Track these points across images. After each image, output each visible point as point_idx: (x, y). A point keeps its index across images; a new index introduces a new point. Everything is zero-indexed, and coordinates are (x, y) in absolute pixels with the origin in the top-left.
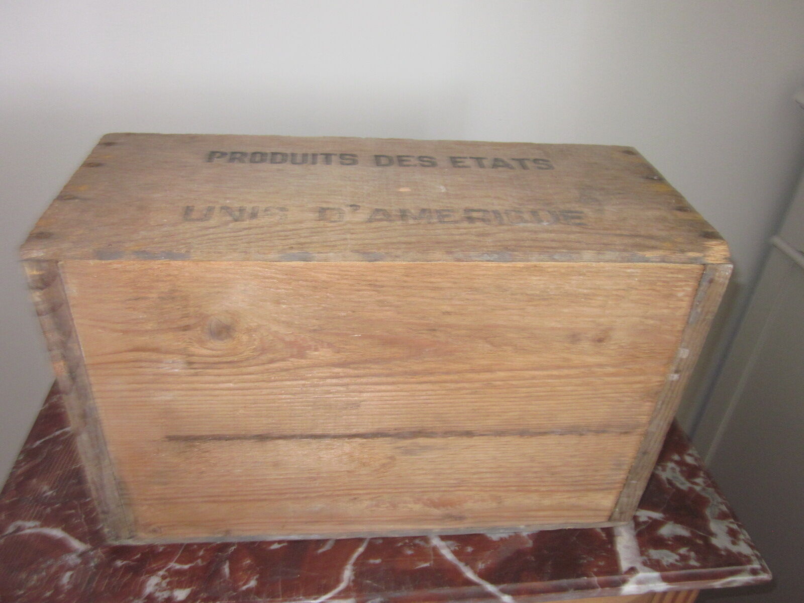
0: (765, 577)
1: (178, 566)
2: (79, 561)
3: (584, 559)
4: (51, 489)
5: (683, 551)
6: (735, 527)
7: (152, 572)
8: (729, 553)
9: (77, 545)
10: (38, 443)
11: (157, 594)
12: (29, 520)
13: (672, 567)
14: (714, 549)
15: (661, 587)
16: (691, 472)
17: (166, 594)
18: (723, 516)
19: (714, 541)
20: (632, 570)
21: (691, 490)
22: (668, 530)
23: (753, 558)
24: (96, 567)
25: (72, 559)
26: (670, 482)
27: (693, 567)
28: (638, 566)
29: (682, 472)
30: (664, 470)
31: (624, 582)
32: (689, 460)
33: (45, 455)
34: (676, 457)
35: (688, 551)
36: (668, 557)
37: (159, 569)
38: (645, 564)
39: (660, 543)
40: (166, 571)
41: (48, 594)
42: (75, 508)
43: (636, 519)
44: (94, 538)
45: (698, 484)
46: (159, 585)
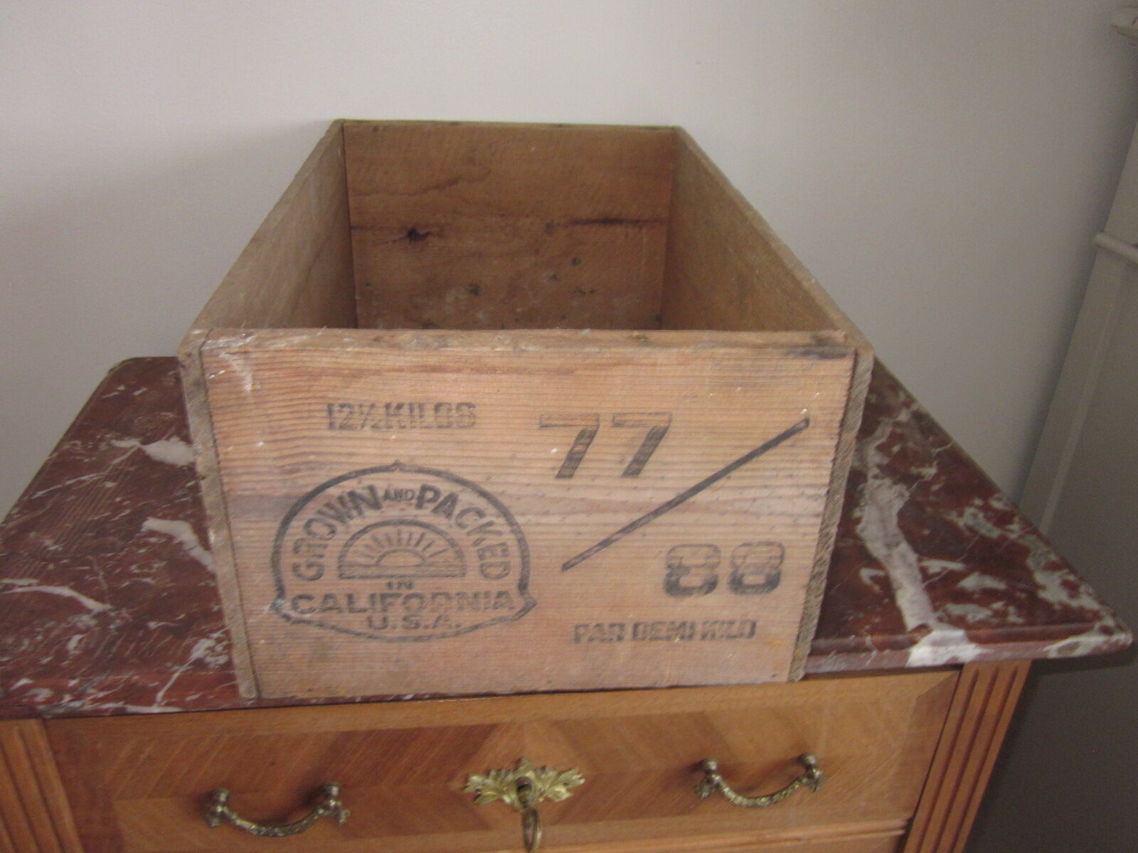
0: (1124, 638)
2: (93, 623)
3: (850, 614)
4: (55, 543)
5: (998, 605)
6: (1071, 578)
7: (204, 635)
8: (1066, 609)
9: (90, 603)
10: (40, 493)
11: (209, 659)
12: (21, 577)
13: (982, 624)
14: (1047, 606)
15: (968, 652)
16: (1002, 519)
17: (222, 660)
18: (1052, 567)
19: (1043, 595)
20: (923, 629)
21: (1003, 538)
22: (971, 583)
23: (1103, 613)
24: (118, 629)
25: (85, 620)
26: (970, 529)
27: (1014, 625)
28: (931, 622)
29: (988, 519)
30: (961, 515)
31: (913, 643)
32: (997, 505)
33: (48, 507)
34: (978, 502)
35: (1007, 605)
36: (976, 613)
37: (212, 631)
38: (940, 620)
39: (963, 597)
40: (223, 633)
41: (45, 661)
42: (90, 564)
43: (923, 571)
44: (117, 597)
45: (1012, 531)
46: (211, 649)
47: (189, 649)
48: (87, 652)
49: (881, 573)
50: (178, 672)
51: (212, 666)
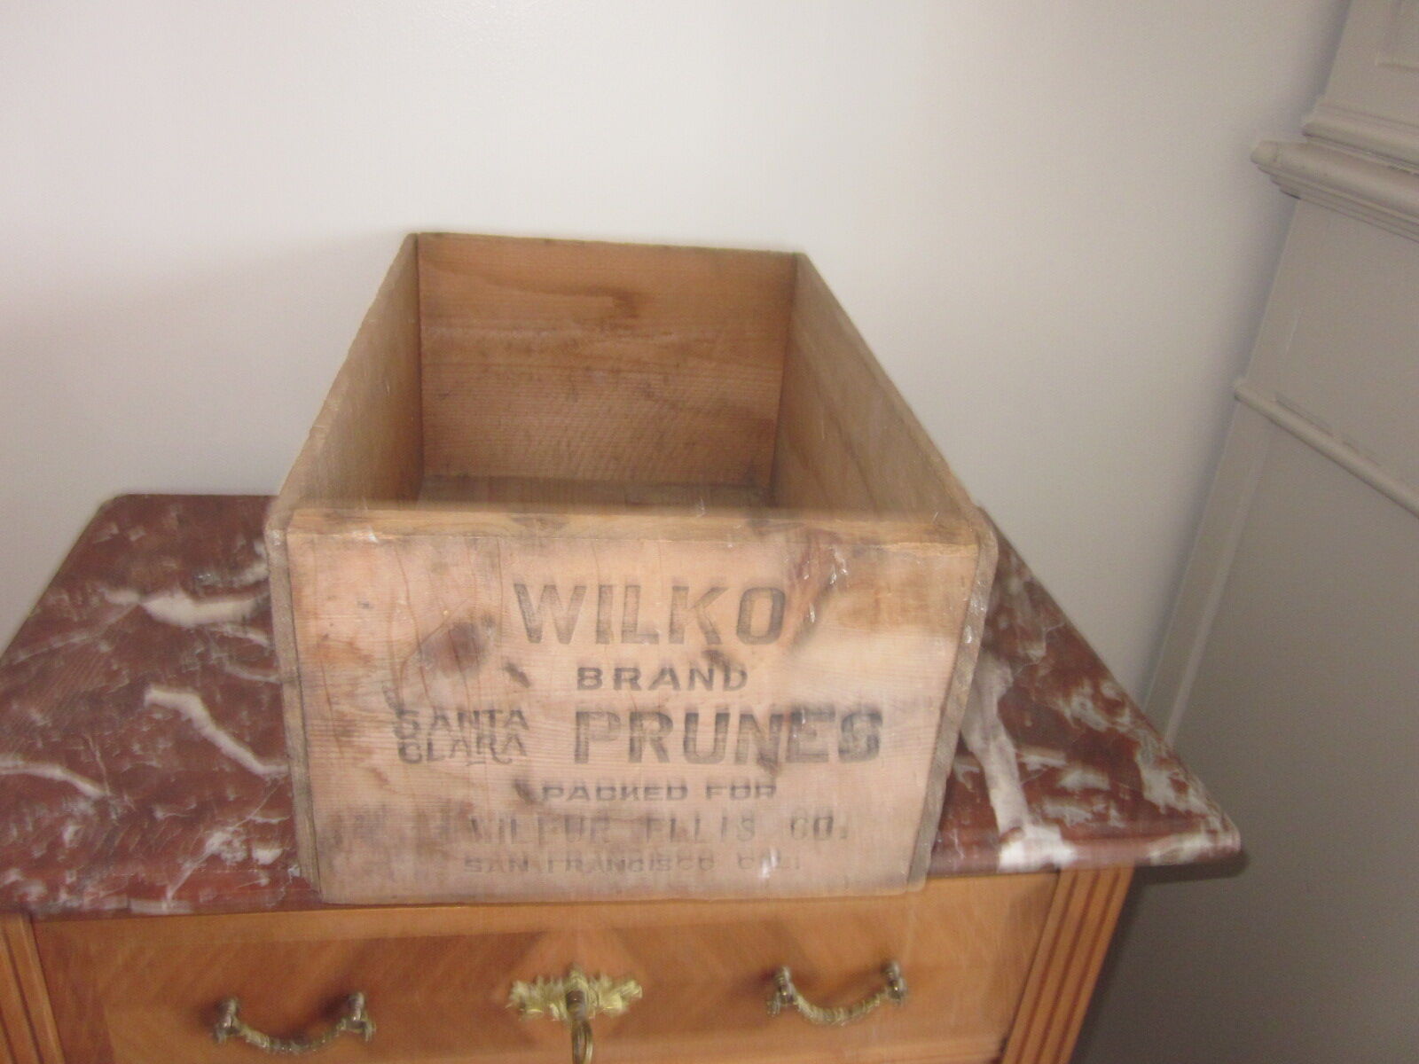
0: (1230, 841)
1: (260, 820)
2: (91, 810)
4: (44, 717)
5: (1099, 806)
6: (1181, 776)
7: (216, 827)
8: (1172, 813)
9: (87, 787)
10: (22, 656)
11: (227, 856)
13: (1080, 825)
14: (1153, 807)
15: (1063, 854)
16: (1110, 708)
17: (241, 855)
18: (1161, 762)
19: (1148, 794)
20: (1016, 829)
21: (1111, 730)
22: (1074, 778)
23: (1210, 815)
24: (121, 820)
25: (82, 806)
26: (1078, 721)
28: (1025, 822)
29: (1097, 708)
30: (1068, 702)
31: (1004, 843)
32: (1107, 692)
33: (33, 673)
34: (1088, 690)
35: (1109, 806)
36: (1075, 813)
37: (228, 824)
38: (1035, 818)
39: (1062, 794)
40: (241, 825)
43: (1022, 767)
44: (119, 782)
45: (1122, 725)
46: (229, 843)
47: (200, 843)
48: (84, 844)
49: (976, 770)
50: (188, 868)
51: (228, 863)
